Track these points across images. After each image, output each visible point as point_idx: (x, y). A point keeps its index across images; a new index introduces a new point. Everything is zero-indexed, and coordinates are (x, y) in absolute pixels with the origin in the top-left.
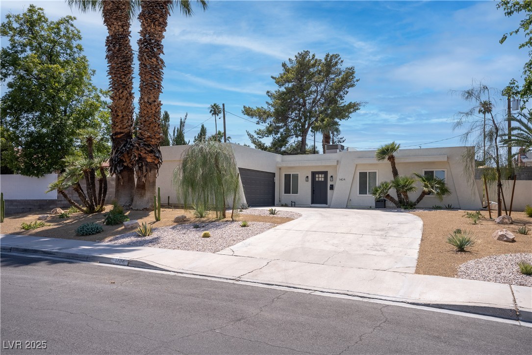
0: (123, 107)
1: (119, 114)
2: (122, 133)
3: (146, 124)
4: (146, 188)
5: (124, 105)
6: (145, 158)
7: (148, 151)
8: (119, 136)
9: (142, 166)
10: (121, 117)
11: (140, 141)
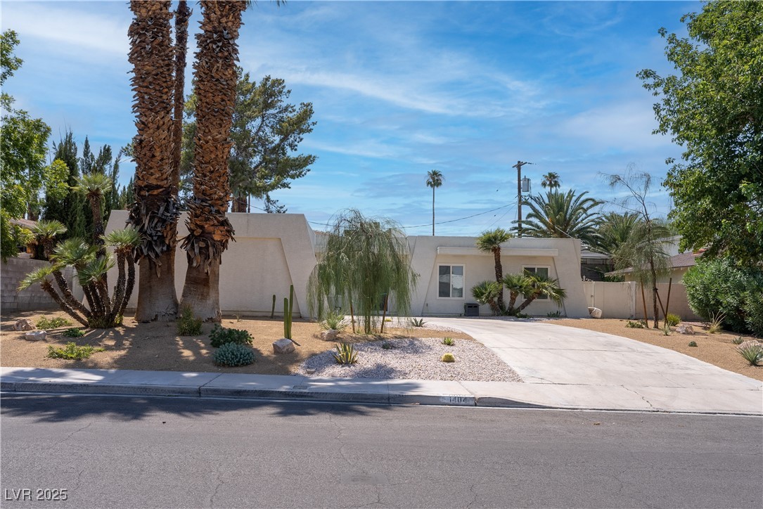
0: (163, 142)
1: (156, 154)
2: (162, 187)
3: (213, 176)
4: (211, 284)
5: (164, 139)
6: (210, 233)
7: (218, 221)
8: (155, 192)
9: (207, 247)
10: (159, 158)
11: (204, 204)
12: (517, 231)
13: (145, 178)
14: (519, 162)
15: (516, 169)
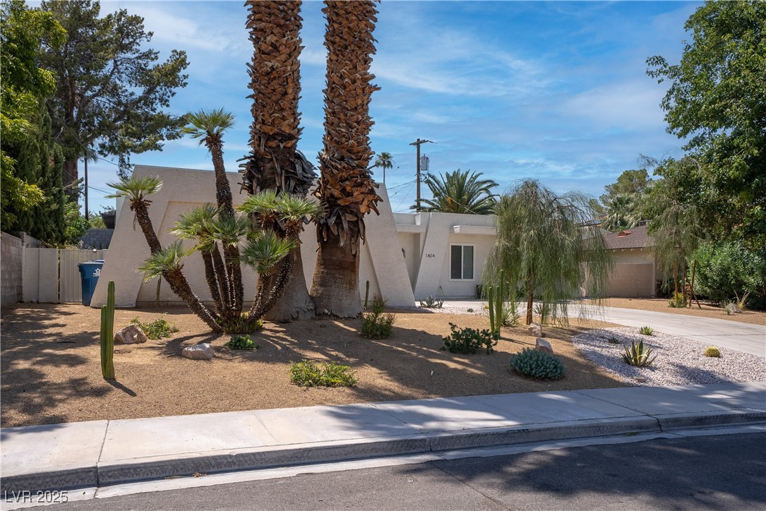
1: (288, 90)
6: (357, 203)
8: (290, 144)
10: (291, 97)
12: (416, 210)
13: (276, 122)
14: (418, 140)
15: (415, 147)
